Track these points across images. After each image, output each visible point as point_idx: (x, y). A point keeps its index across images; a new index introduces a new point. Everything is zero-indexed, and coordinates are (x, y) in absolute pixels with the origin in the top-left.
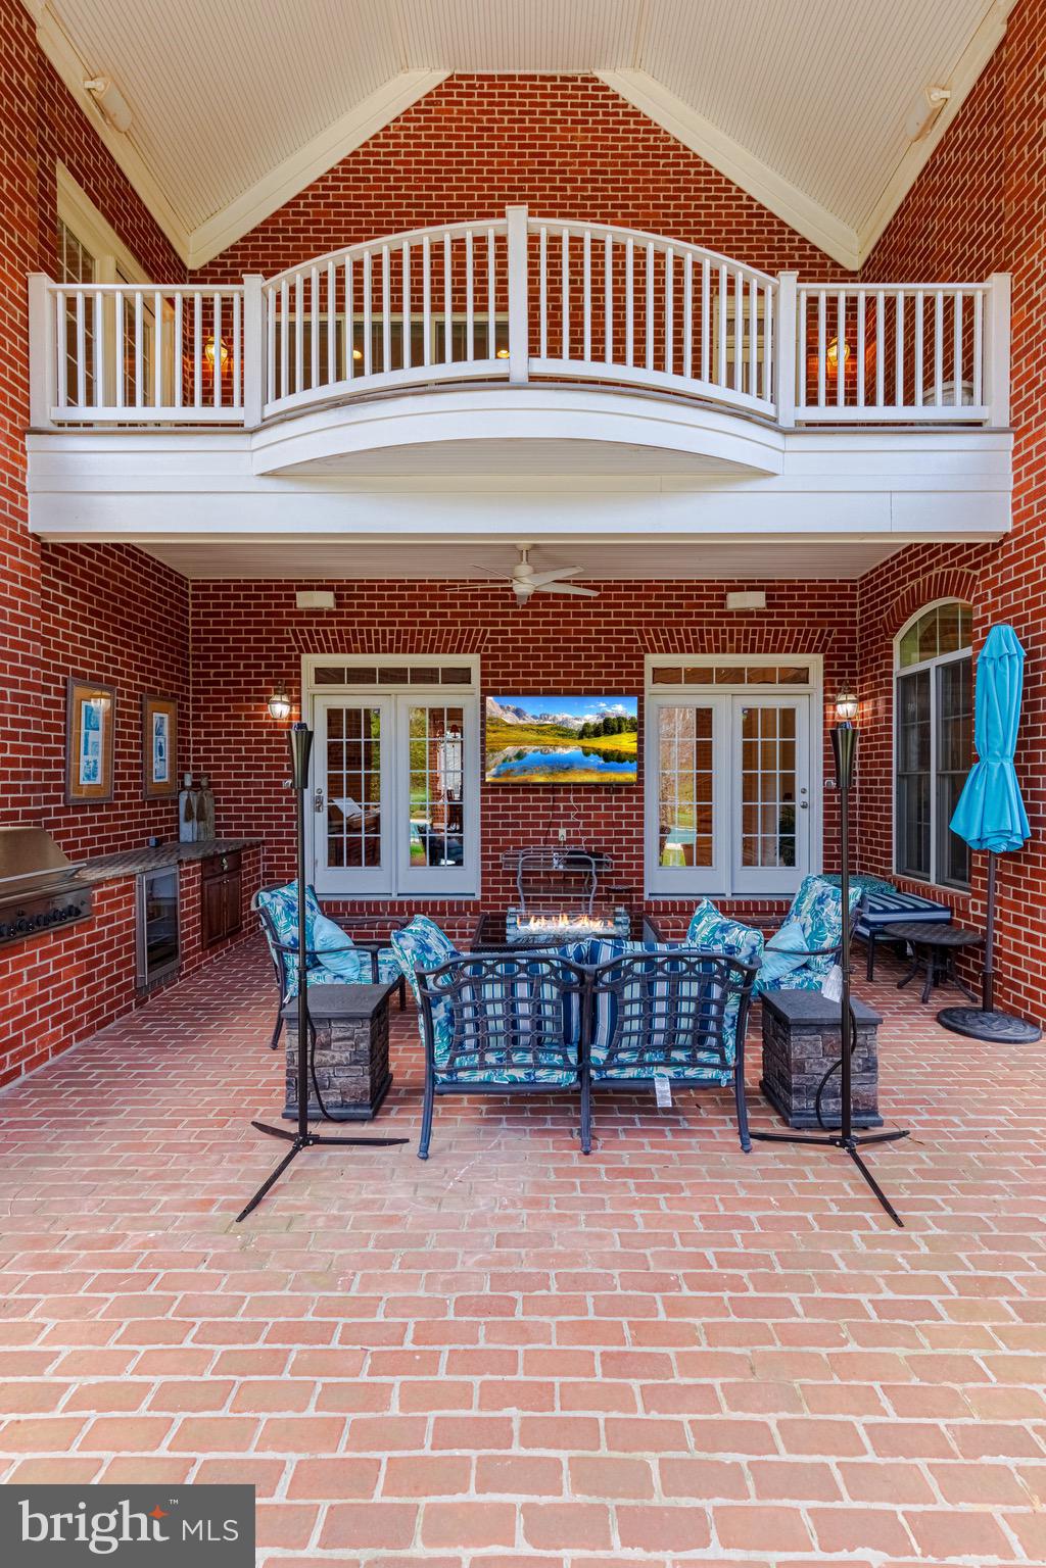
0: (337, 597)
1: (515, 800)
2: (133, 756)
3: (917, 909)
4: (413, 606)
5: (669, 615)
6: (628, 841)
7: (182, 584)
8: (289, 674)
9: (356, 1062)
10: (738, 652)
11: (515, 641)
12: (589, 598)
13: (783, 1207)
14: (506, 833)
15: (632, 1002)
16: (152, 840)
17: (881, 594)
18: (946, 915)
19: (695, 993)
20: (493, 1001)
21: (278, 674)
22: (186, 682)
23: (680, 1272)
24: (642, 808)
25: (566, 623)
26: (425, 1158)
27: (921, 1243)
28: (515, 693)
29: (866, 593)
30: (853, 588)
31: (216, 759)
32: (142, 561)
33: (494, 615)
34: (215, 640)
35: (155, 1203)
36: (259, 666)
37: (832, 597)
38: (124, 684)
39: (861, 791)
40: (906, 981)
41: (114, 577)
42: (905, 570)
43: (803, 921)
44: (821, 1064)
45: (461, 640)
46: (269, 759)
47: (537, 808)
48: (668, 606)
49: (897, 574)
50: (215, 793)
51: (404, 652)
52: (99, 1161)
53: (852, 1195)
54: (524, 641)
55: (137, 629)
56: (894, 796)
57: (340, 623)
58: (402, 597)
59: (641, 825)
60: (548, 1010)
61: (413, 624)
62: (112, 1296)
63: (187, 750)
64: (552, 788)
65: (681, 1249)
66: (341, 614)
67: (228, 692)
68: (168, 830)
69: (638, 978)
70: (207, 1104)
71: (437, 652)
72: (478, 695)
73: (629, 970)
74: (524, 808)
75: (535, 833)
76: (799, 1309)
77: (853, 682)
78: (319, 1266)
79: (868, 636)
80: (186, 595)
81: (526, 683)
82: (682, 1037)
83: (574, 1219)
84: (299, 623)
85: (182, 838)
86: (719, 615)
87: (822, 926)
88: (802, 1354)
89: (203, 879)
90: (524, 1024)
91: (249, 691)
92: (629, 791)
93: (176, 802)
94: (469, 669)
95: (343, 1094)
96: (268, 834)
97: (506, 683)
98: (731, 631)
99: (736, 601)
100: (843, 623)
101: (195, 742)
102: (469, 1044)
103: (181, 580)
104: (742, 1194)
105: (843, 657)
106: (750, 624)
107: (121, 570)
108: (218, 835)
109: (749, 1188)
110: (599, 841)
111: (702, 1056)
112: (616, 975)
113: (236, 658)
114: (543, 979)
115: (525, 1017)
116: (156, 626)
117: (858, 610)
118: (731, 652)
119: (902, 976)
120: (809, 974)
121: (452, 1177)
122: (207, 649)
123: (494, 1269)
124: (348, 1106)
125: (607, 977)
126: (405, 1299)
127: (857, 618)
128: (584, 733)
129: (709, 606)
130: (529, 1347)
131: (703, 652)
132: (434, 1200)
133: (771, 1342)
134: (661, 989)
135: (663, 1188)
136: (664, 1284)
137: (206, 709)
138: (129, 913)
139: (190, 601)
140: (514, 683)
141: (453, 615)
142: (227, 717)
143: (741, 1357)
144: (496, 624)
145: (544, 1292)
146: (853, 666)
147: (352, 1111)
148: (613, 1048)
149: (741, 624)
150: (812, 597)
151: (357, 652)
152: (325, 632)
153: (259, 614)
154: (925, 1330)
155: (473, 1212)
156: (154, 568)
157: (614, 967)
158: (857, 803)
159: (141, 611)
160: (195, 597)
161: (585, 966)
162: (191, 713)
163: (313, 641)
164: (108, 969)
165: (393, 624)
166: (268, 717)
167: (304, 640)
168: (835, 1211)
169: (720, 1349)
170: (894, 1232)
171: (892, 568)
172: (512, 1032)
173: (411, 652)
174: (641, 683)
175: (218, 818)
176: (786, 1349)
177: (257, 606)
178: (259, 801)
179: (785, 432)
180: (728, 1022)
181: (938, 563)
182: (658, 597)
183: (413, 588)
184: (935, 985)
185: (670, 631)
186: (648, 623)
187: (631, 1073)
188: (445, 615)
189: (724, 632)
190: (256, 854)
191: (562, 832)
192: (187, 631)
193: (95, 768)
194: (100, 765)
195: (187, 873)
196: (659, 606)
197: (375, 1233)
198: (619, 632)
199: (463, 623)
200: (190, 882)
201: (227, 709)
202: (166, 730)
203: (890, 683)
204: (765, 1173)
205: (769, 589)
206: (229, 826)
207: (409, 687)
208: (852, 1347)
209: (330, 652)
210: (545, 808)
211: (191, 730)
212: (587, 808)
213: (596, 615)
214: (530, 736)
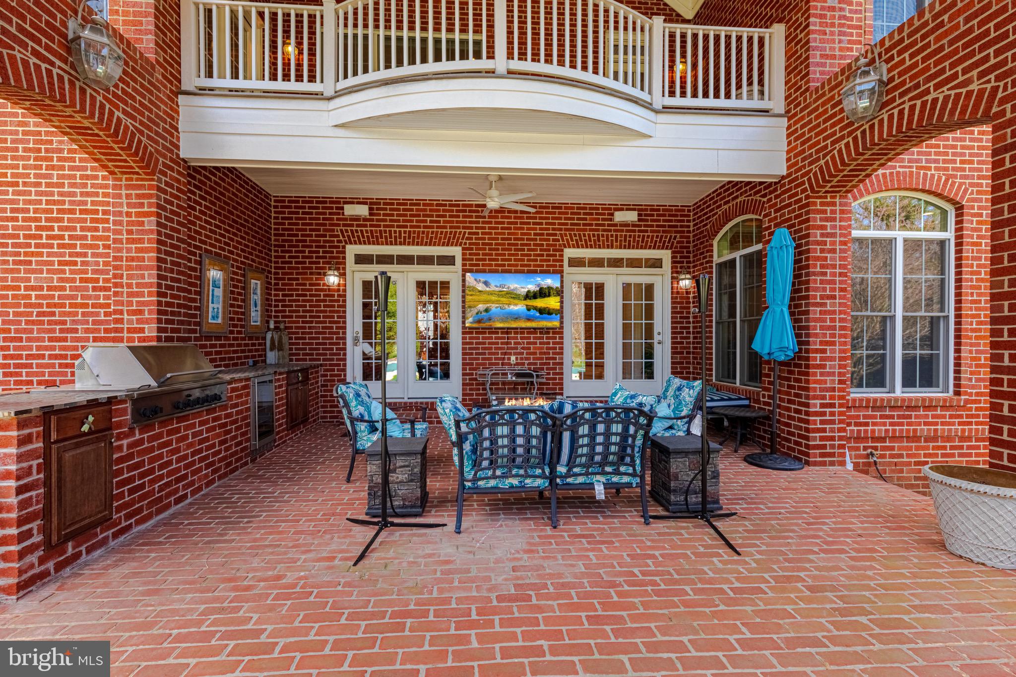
0: (370, 209)
1: (483, 338)
2: (239, 307)
3: (730, 399)
4: (419, 216)
5: (579, 225)
6: (554, 364)
7: (267, 198)
8: (338, 258)
9: (412, 481)
10: (621, 248)
11: (484, 239)
12: (529, 213)
13: (673, 549)
14: (478, 359)
15: (583, 436)
16: (251, 361)
17: (706, 214)
18: (746, 402)
19: (620, 430)
20: (502, 437)
21: (331, 258)
22: (270, 261)
23: (621, 579)
24: (562, 343)
25: (515, 229)
26: (459, 533)
27: (752, 562)
28: (484, 271)
29: (697, 213)
30: (689, 211)
31: (290, 311)
32: (245, 182)
33: (471, 222)
34: (289, 235)
35: (299, 559)
36: (318, 252)
37: (676, 216)
38: (234, 260)
39: (693, 333)
40: (724, 442)
41: (228, 191)
42: (721, 199)
43: (669, 402)
44: (688, 475)
45: (450, 238)
46: (325, 312)
47: (497, 343)
48: (578, 219)
49: (716, 202)
50: (289, 333)
51: (413, 245)
52: (255, 540)
53: (710, 542)
54: (489, 239)
55: (242, 225)
56: (714, 335)
57: (371, 226)
58: (412, 210)
59: (562, 353)
60: (534, 442)
61: (419, 227)
62: (289, 602)
63: (270, 305)
64: (507, 331)
65: (619, 569)
66: (372, 220)
67: (298, 269)
68: (260, 356)
69: (587, 422)
70: (314, 511)
71: (434, 245)
72: (460, 273)
73: (582, 417)
74: (489, 343)
75: (496, 359)
76: (691, 593)
77: (689, 267)
78: (410, 584)
79: (698, 239)
80: (270, 205)
81: (491, 265)
82: (611, 457)
83: (555, 558)
84: (344, 225)
85: (268, 361)
86: (609, 225)
87: (680, 403)
88: (696, 612)
89: (288, 385)
90: (520, 451)
91: (311, 268)
92: (554, 333)
93: (264, 338)
94: (454, 257)
95: (404, 500)
96: (324, 360)
97: (478, 265)
98: (617, 236)
99: (620, 217)
100: (683, 232)
101: (276, 301)
102: (485, 464)
103: (267, 196)
104: (649, 544)
105: (683, 252)
106: (627, 231)
107: (232, 186)
108: (291, 360)
109: (652, 541)
110: (535, 364)
111: (623, 469)
112: (574, 420)
113: (303, 246)
114: (532, 423)
115: (520, 446)
116: (253, 224)
117: (691, 224)
118: (617, 248)
119: (721, 440)
120: (674, 431)
121: (478, 541)
122: (283, 241)
123: (515, 582)
124: (406, 507)
125: (569, 422)
126: (467, 597)
127: (691, 229)
128: (529, 296)
129: (603, 220)
130: (544, 615)
131: (600, 247)
132: (470, 552)
133: (678, 607)
134: (601, 428)
135: (603, 543)
136: (613, 585)
137: (283, 279)
138: (246, 402)
139: (273, 210)
140: (483, 265)
141: (444, 222)
142: (297, 285)
143: (663, 614)
144: (471, 228)
145: (546, 591)
146: (689, 257)
147: (409, 510)
148: (570, 464)
149: (622, 231)
150: (664, 215)
151: (382, 244)
152: (362, 231)
153: (319, 219)
154: (761, 599)
155: (495, 557)
156: (252, 187)
157: (573, 416)
158: (691, 340)
159: (244, 213)
160: (275, 207)
161: (557, 415)
162: (273, 282)
163: (354, 237)
164: (235, 437)
165: (406, 227)
166: (324, 284)
167: (348, 236)
168: (702, 549)
169: (651, 611)
170: (736, 557)
171: (713, 198)
172: (512, 455)
173: (417, 245)
174: (562, 266)
175: (291, 349)
176: (687, 609)
177: (317, 213)
178: (318, 338)
179: (657, 112)
180: (636, 449)
181: (741, 194)
182: (572, 213)
183: (419, 205)
184: (741, 444)
185: (580, 235)
186: (566, 230)
187: (581, 480)
188: (439, 222)
189: (612, 236)
190: (317, 372)
191: (513, 358)
192: (270, 228)
193: (218, 312)
194: (220, 311)
195: (279, 380)
196: (573, 219)
197: (439, 568)
198: (548, 235)
199: (451, 227)
200: (280, 386)
201: (297, 279)
202: (259, 292)
203: (711, 267)
204: (659, 534)
205: (639, 210)
206: (298, 354)
207: (415, 267)
208: (722, 607)
209: (365, 244)
210: (502, 343)
211: (273, 292)
212: (528, 343)
213: (534, 224)
214: (493, 298)
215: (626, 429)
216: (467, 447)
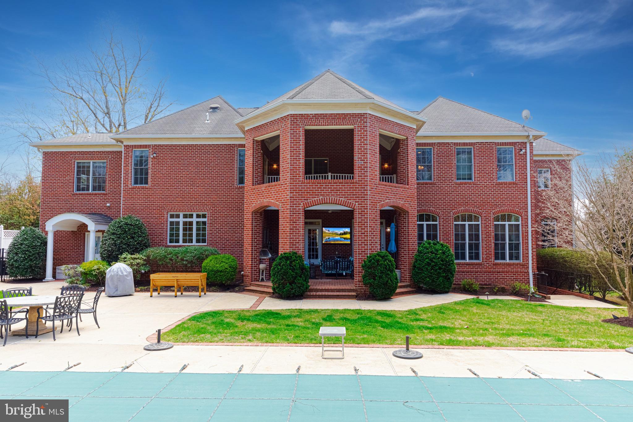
1: (328, 246)
11: (328, 217)
14: (326, 253)
15: (341, 264)
20: (328, 264)
24: (352, 248)
28: (328, 227)
45: (318, 218)
54: (330, 217)
60: (333, 265)
61: (309, 214)
64: (335, 244)
71: (314, 219)
72: (321, 227)
74: (330, 248)
75: (332, 253)
81: (330, 225)
82: (346, 268)
92: (349, 245)
94: (319, 222)
97: (326, 225)
110: (343, 254)
111: (348, 270)
112: (339, 262)
124: (313, 277)
128: (341, 234)
134: (344, 263)
140: (328, 225)
144: (325, 214)
148: (339, 269)
161: (337, 261)
172: (330, 267)
174: (351, 225)
187: (341, 272)
191: (337, 252)
199: (319, 213)
207: (308, 225)
210: (333, 248)
212: (341, 248)
214: (331, 235)
215: (348, 263)
216: (323, 266)
